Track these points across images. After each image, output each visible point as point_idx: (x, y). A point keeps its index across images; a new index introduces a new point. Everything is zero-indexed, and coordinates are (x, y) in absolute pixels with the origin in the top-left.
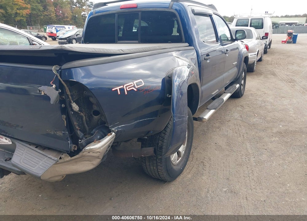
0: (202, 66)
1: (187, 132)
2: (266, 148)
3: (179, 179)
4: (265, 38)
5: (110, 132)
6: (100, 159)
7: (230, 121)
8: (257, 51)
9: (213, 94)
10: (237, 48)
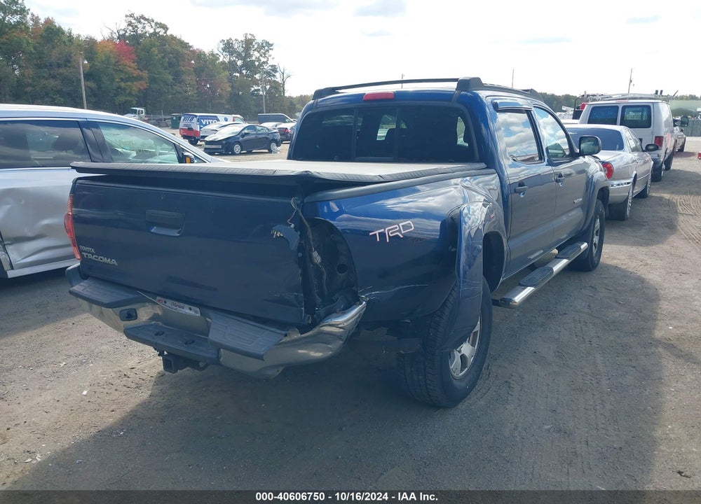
0: (510, 204)
1: (479, 323)
2: (634, 365)
3: (463, 406)
4: (651, 147)
5: (357, 300)
6: (342, 340)
7: (565, 314)
8: (633, 176)
9: (532, 257)
10: (583, 171)
